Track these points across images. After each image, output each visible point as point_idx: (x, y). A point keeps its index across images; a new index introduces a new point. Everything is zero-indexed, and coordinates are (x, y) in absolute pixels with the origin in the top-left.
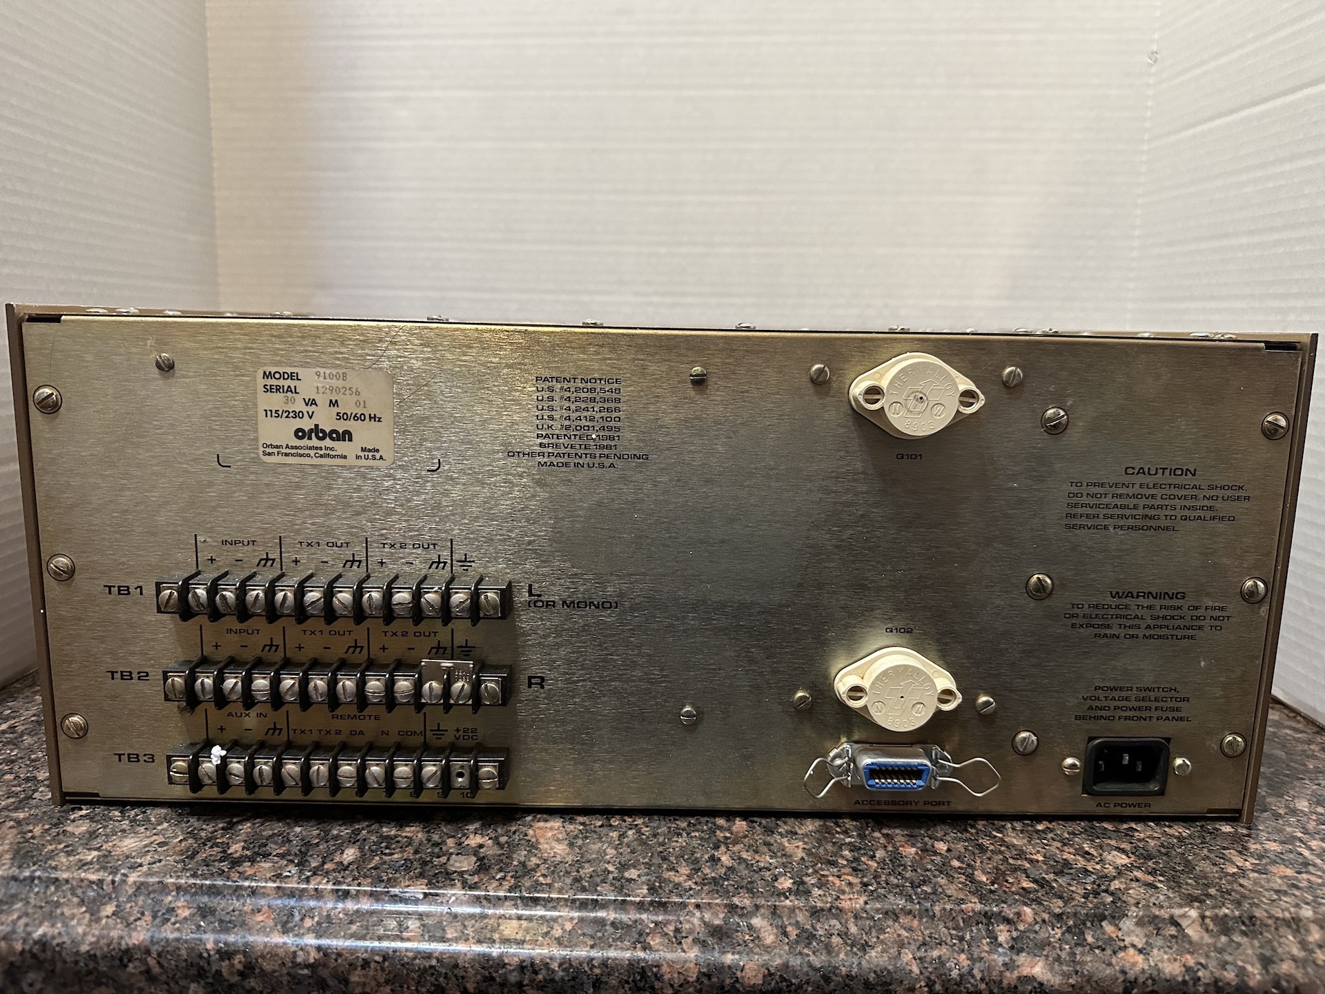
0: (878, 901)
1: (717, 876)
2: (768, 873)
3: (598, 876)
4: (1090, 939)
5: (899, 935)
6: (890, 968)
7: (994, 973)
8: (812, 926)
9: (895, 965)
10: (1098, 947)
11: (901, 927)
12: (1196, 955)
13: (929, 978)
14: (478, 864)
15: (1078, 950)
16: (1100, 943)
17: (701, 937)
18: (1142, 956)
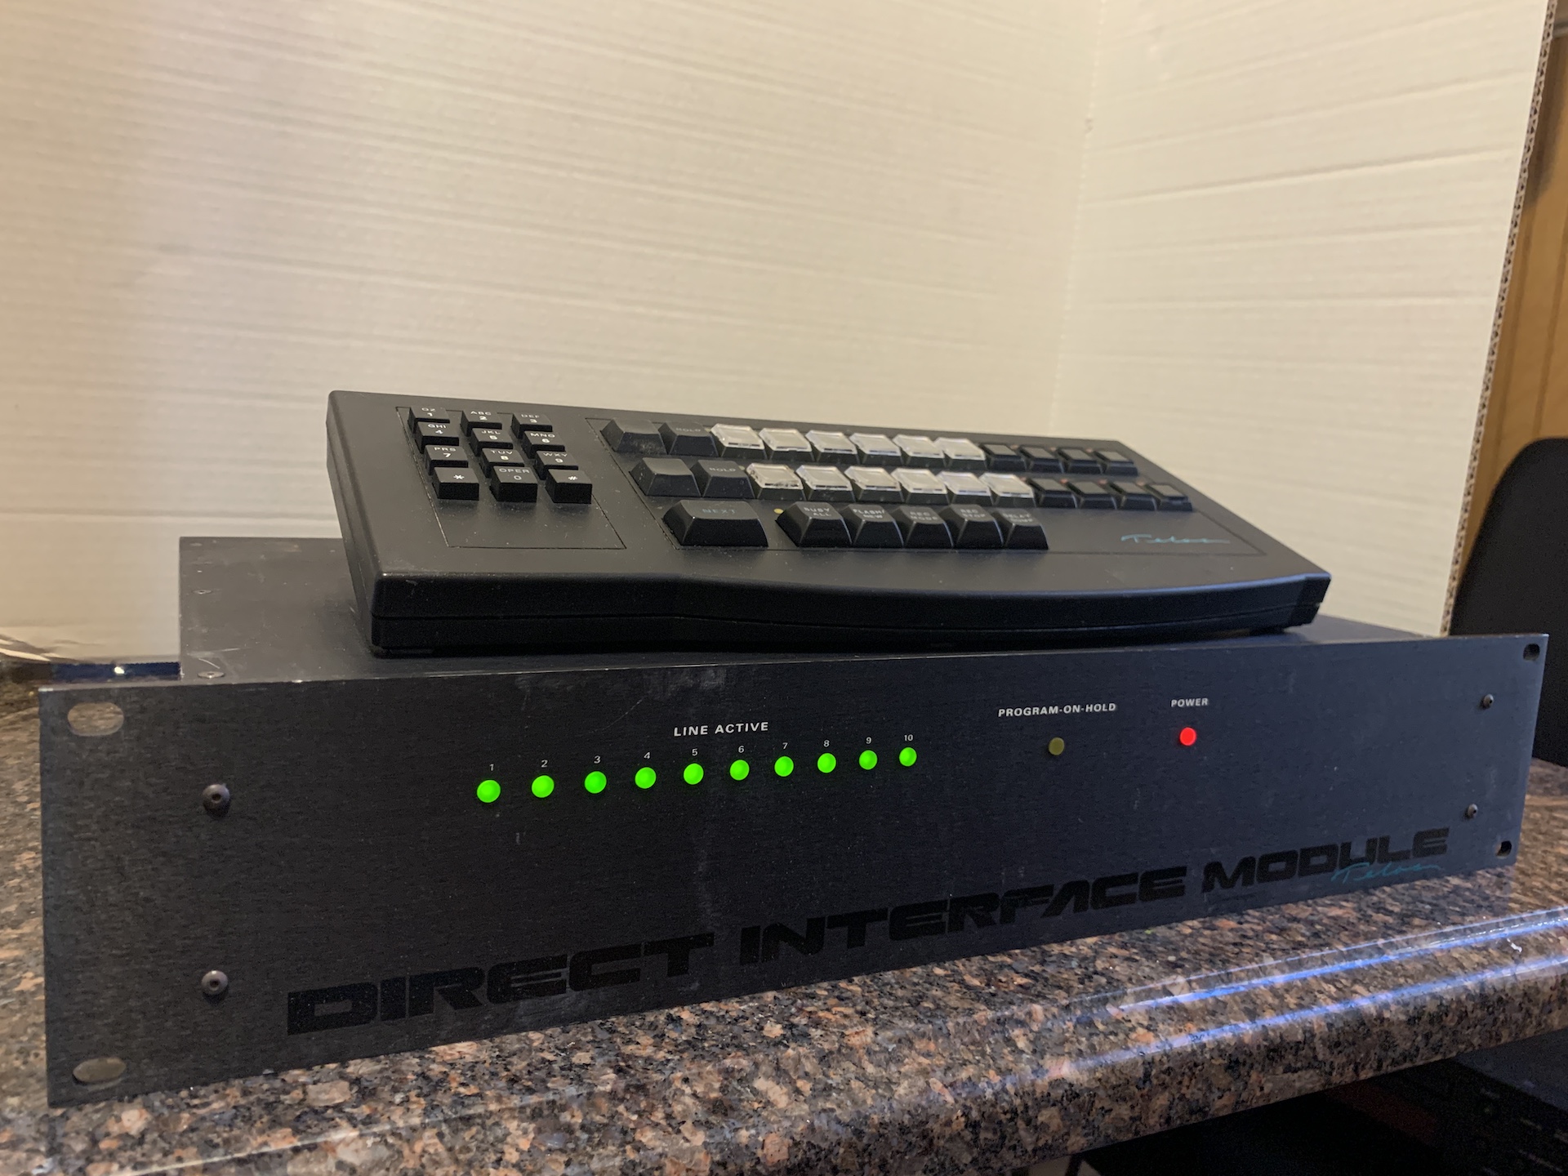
0: (888, 1029)
1: (690, 1039)
2: (748, 1023)
3: (538, 1069)
4: (1101, 1027)
5: (920, 1064)
6: (924, 1103)
7: (1026, 1084)
8: (824, 1074)
9: (928, 1098)
10: (1112, 1033)
11: (919, 1054)
12: (1195, 1022)
13: (965, 1106)
14: (355, 1089)
15: (1095, 1040)
16: (1111, 1028)
17: (702, 1117)
18: (1151, 1034)
